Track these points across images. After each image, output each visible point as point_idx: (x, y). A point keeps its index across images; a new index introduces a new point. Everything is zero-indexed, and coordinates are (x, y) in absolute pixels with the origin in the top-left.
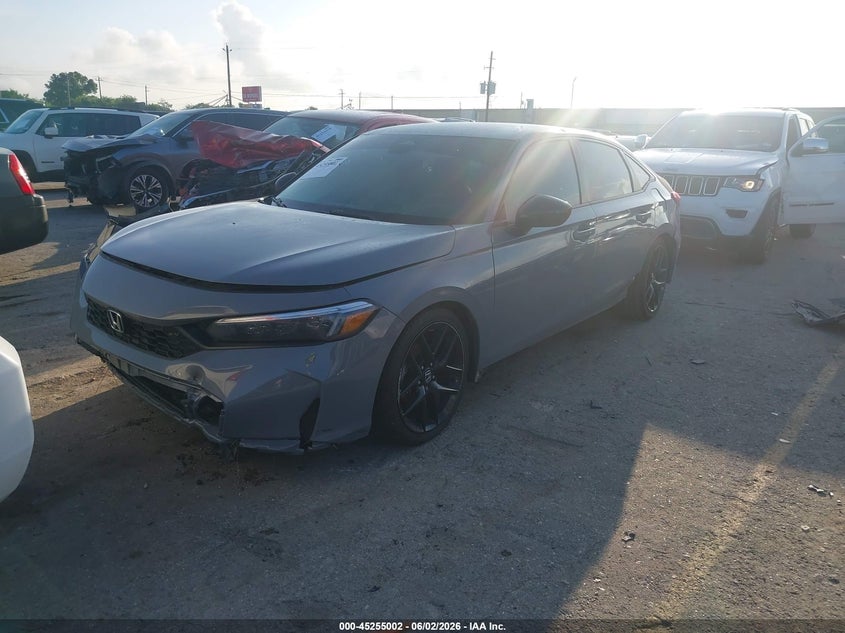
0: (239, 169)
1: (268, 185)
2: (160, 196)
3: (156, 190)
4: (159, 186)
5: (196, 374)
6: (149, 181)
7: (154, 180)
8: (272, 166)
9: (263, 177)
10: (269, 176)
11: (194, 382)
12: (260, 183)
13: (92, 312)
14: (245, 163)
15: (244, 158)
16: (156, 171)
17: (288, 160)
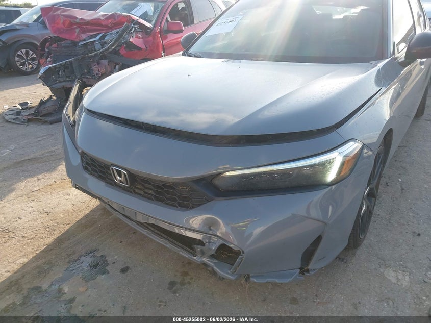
0: (81, 41)
1: (101, 53)
2: (36, 62)
3: (33, 59)
4: (34, 56)
5: (210, 225)
6: (27, 53)
7: (31, 52)
8: (103, 37)
9: (98, 46)
10: (102, 45)
11: (211, 232)
12: (96, 51)
13: (87, 163)
14: (83, 36)
15: (82, 33)
16: (30, 46)
17: (115, 31)
